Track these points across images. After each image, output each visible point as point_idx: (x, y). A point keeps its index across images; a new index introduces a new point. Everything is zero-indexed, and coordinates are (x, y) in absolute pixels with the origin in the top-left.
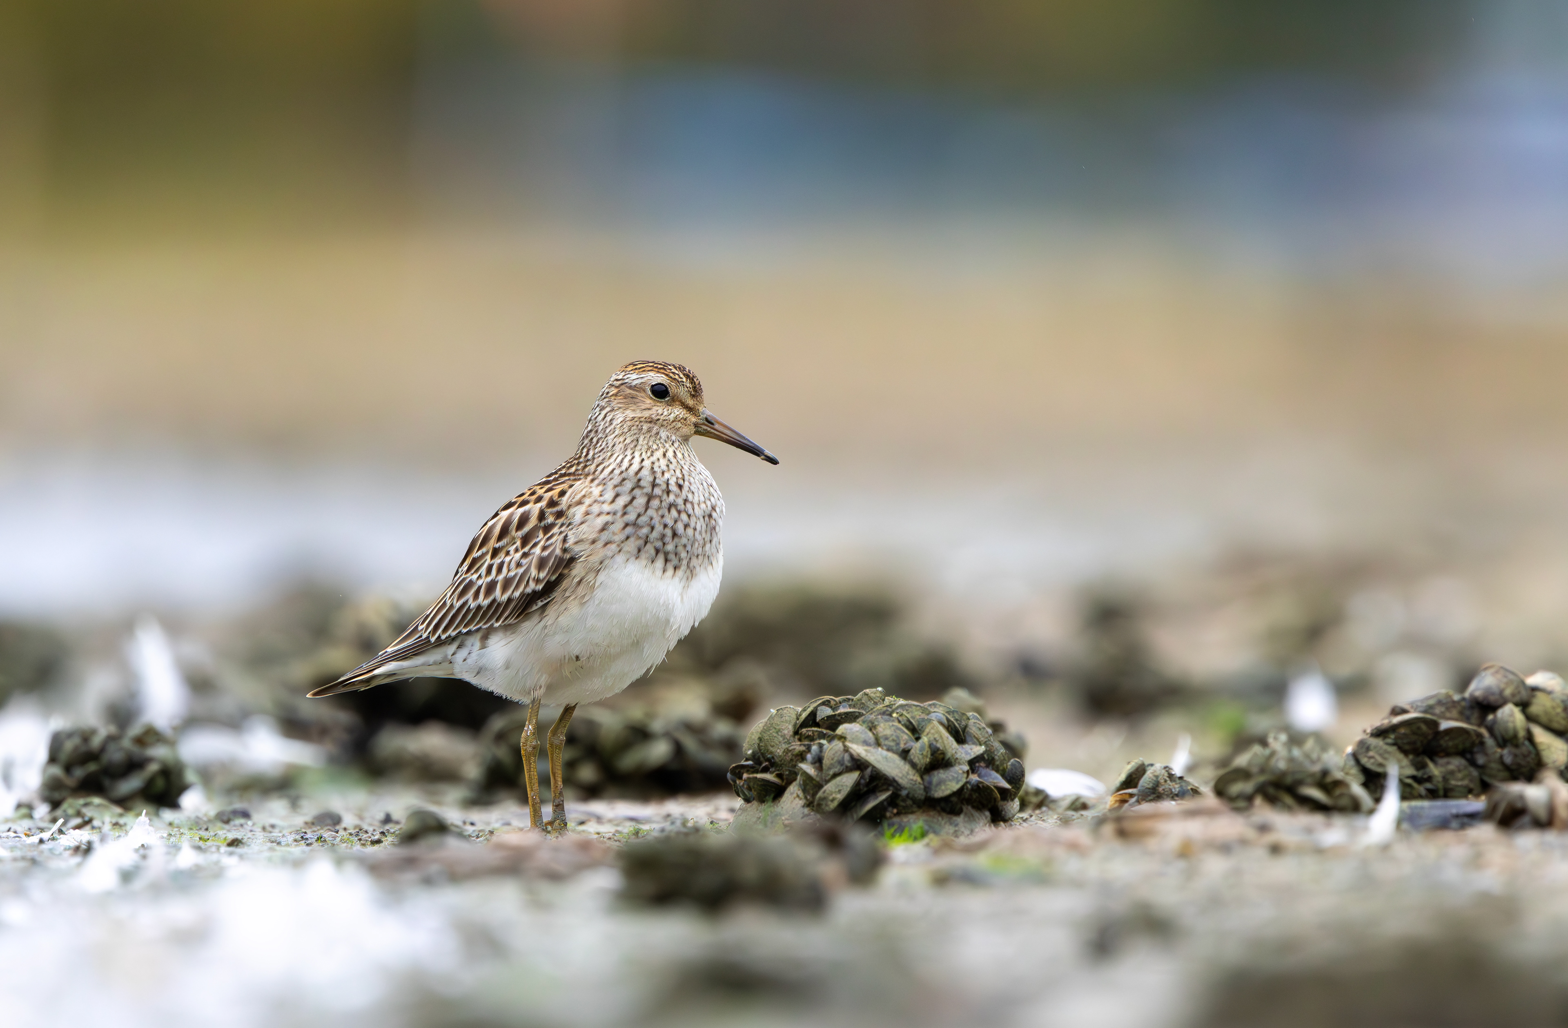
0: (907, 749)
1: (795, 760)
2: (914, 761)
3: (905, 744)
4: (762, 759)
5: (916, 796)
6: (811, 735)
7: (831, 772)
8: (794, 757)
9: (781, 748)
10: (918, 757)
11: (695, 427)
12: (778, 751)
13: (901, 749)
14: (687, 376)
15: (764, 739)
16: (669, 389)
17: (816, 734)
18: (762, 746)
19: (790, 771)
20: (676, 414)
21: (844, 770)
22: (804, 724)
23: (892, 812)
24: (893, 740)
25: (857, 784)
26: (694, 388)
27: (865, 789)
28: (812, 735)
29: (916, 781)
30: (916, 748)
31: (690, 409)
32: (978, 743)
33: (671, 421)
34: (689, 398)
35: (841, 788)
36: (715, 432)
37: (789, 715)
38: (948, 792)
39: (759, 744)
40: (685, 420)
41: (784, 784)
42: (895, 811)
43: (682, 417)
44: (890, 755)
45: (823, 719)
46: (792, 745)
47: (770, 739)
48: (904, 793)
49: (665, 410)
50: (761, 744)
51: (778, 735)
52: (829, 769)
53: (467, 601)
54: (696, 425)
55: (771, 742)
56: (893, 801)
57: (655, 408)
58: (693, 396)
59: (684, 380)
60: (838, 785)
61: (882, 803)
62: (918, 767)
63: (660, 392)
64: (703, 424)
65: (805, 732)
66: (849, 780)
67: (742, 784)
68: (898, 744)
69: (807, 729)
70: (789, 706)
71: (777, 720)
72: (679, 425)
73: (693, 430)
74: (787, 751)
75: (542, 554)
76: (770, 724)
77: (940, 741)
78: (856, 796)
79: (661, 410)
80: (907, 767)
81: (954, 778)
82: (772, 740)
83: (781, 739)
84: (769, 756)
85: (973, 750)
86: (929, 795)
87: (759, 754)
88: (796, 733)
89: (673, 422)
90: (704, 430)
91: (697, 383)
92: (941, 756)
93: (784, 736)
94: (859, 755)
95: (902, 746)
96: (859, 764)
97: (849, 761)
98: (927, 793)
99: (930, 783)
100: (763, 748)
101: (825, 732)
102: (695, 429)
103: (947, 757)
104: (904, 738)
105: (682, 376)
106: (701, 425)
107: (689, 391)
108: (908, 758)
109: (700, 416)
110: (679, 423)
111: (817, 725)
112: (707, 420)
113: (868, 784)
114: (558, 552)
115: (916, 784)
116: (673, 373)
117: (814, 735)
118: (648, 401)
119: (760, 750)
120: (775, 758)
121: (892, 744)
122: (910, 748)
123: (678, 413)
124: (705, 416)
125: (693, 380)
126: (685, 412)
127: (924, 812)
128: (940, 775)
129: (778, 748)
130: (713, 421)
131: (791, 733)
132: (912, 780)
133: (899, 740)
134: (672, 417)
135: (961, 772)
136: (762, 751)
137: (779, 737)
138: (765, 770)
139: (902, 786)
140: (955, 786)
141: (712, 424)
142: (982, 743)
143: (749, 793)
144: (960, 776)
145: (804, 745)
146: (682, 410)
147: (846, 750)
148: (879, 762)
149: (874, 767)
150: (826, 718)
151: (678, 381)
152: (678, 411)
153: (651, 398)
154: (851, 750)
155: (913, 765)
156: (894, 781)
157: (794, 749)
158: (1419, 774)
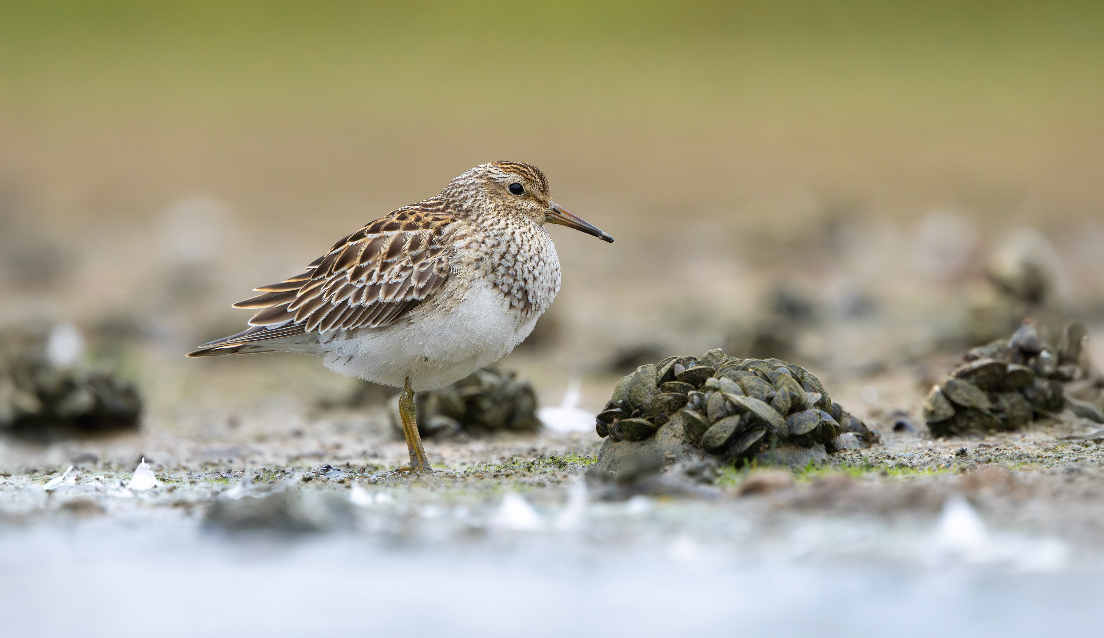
0: (770, 397)
1: (663, 407)
2: (779, 406)
3: (768, 393)
4: (631, 407)
5: (783, 433)
6: (672, 387)
7: (715, 416)
8: (663, 405)
9: (648, 398)
10: (782, 403)
11: (546, 215)
12: (646, 400)
13: (765, 397)
14: (540, 177)
15: (633, 391)
16: (524, 188)
17: (677, 386)
18: (632, 396)
19: (661, 416)
20: (531, 207)
21: (725, 415)
22: (665, 379)
23: (765, 447)
24: (758, 390)
25: (739, 426)
26: (544, 185)
27: (745, 429)
28: (674, 387)
29: (782, 422)
30: (778, 395)
31: (541, 202)
32: (814, 391)
33: (529, 210)
34: (540, 193)
35: (725, 429)
36: (562, 219)
37: (651, 371)
38: (807, 430)
39: (629, 395)
40: (538, 210)
41: (655, 426)
42: (767, 446)
43: (536, 208)
44: (760, 401)
45: (682, 373)
46: (661, 395)
47: (638, 391)
48: (775, 431)
49: (523, 203)
50: (631, 395)
51: (645, 387)
52: (713, 413)
53: (347, 300)
54: (546, 214)
55: (639, 393)
56: (766, 439)
57: (516, 201)
58: (543, 192)
59: (538, 180)
60: (723, 427)
61: (759, 440)
62: (783, 411)
63: (516, 190)
64: (552, 213)
65: (668, 384)
66: (732, 422)
67: (612, 426)
68: (762, 393)
69: (669, 382)
70: (649, 364)
71: (643, 376)
72: (535, 214)
73: (544, 217)
74: (654, 401)
75: (419, 270)
76: (636, 379)
77: (795, 390)
78: (739, 435)
79: (518, 202)
80: (774, 412)
81: (810, 419)
82: (640, 392)
83: (647, 391)
84: (638, 404)
85: (814, 396)
86: (791, 432)
87: (629, 403)
88: (658, 386)
89: (531, 211)
90: (552, 218)
91: (546, 182)
92: (798, 401)
93: (649, 389)
94: (738, 402)
95: (766, 395)
96: (739, 410)
97: (731, 408)
98: (790, 431)
99: (793, 423)
100: (632, 398)
101: (685, 385)
102: (545, 218)
103: (803, 402)
104: (766, 389)
105: (537, 177)
106: (550, 214)
107: (540, 188)
108: (773, 404)
109: (549, 207)
110: (535, 213)
111: (675, 379)
112: (554, 210)
113: (746, 426)
114: (435, 271)
115: (782, 424)
116: (531, 175)
117: (676, 387)
118: (510, 197)
119: (630, 400)
120: (643, 405)
121: (758, 393)
122: (773, 396)
123: (533, 205)
124: (553, 207)
125: (544, 180)
126: (537, 205)
127: (787, 446)
128: (797, 417)
129: (646, 398)
130: (559, 211)
131: (655, 386)
132: (780, 421)
133: (763, 390)
134: (529, 207)
135: (815, 414)
136: (632, 401)
137: (646, 389)
138: (637, 416)
139: (773, 426)
140: (813, 426)
141: (559, 213)
142: (817, 390)
143: (619, 434)
144: (815, 417)
145: (672, 395)
146: (535, 203)
147: (726, 398)
148: (754, 407)
149: (752, 411)
150: (684, 374)
151: (533, 181)
152: (532, 204)
153: (511, 195)
154: (730, 398)
155: (778, 410)
156: (768, 422)
157: (664, 398)
158: (994, 407)
